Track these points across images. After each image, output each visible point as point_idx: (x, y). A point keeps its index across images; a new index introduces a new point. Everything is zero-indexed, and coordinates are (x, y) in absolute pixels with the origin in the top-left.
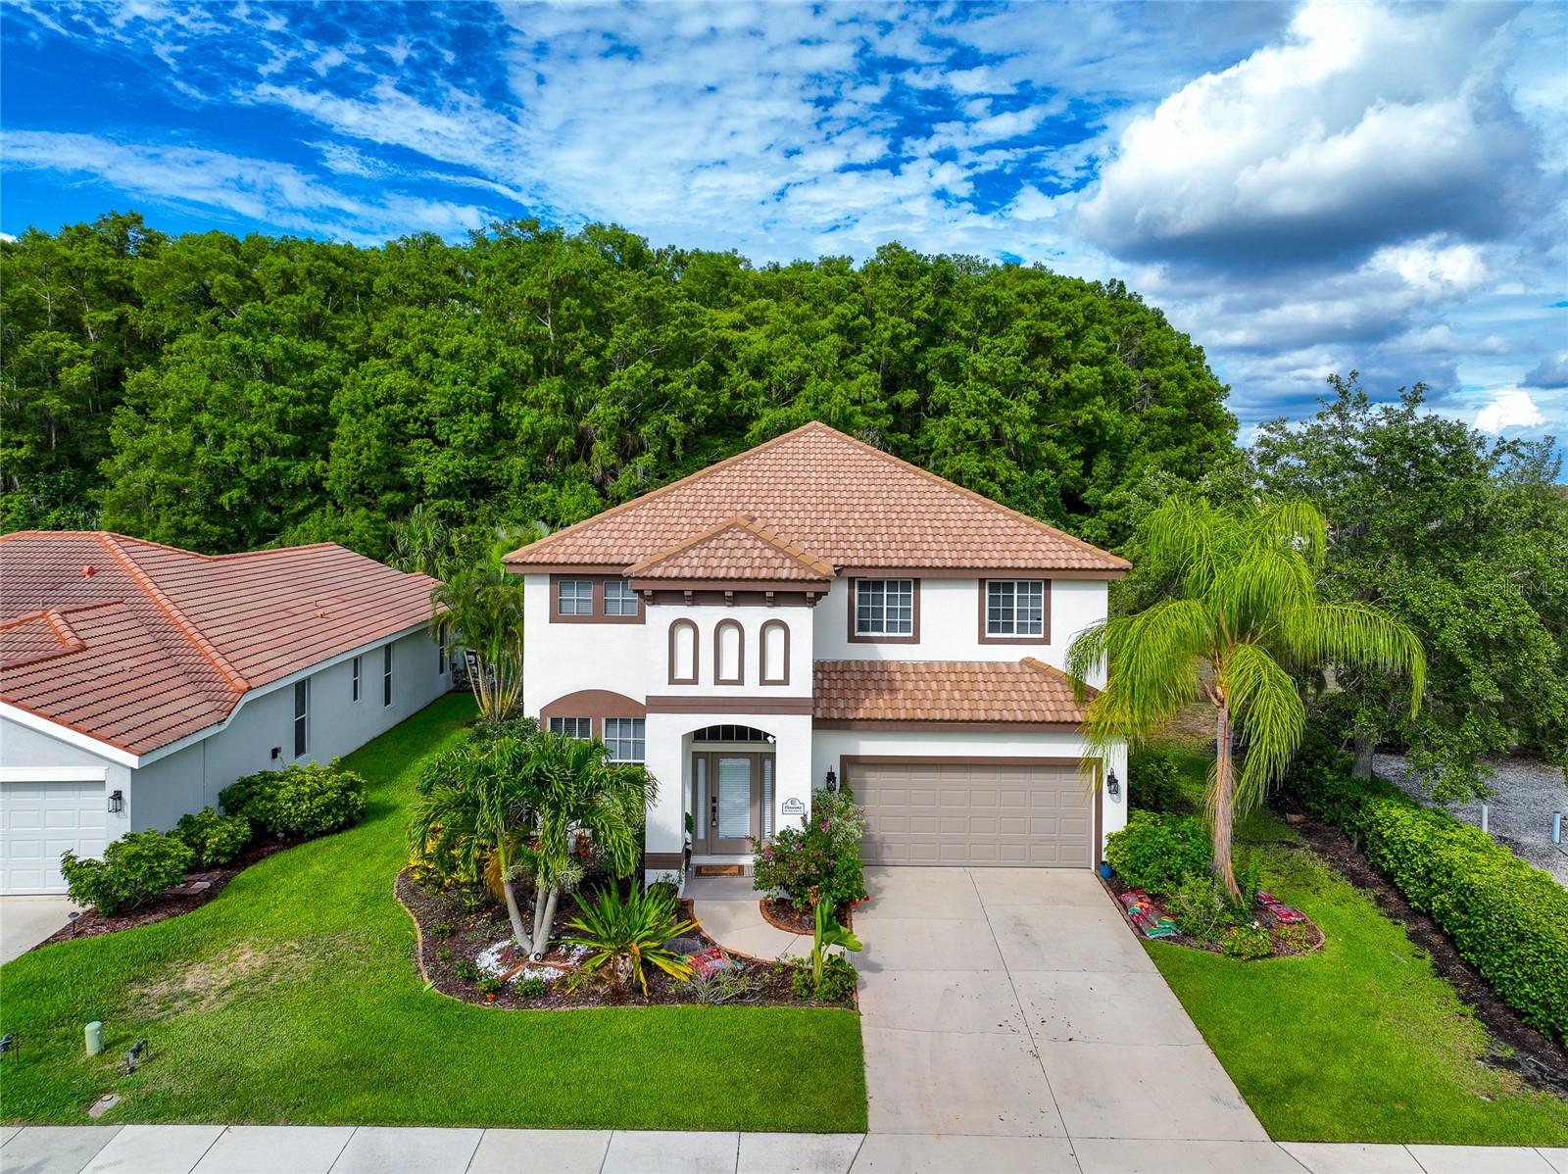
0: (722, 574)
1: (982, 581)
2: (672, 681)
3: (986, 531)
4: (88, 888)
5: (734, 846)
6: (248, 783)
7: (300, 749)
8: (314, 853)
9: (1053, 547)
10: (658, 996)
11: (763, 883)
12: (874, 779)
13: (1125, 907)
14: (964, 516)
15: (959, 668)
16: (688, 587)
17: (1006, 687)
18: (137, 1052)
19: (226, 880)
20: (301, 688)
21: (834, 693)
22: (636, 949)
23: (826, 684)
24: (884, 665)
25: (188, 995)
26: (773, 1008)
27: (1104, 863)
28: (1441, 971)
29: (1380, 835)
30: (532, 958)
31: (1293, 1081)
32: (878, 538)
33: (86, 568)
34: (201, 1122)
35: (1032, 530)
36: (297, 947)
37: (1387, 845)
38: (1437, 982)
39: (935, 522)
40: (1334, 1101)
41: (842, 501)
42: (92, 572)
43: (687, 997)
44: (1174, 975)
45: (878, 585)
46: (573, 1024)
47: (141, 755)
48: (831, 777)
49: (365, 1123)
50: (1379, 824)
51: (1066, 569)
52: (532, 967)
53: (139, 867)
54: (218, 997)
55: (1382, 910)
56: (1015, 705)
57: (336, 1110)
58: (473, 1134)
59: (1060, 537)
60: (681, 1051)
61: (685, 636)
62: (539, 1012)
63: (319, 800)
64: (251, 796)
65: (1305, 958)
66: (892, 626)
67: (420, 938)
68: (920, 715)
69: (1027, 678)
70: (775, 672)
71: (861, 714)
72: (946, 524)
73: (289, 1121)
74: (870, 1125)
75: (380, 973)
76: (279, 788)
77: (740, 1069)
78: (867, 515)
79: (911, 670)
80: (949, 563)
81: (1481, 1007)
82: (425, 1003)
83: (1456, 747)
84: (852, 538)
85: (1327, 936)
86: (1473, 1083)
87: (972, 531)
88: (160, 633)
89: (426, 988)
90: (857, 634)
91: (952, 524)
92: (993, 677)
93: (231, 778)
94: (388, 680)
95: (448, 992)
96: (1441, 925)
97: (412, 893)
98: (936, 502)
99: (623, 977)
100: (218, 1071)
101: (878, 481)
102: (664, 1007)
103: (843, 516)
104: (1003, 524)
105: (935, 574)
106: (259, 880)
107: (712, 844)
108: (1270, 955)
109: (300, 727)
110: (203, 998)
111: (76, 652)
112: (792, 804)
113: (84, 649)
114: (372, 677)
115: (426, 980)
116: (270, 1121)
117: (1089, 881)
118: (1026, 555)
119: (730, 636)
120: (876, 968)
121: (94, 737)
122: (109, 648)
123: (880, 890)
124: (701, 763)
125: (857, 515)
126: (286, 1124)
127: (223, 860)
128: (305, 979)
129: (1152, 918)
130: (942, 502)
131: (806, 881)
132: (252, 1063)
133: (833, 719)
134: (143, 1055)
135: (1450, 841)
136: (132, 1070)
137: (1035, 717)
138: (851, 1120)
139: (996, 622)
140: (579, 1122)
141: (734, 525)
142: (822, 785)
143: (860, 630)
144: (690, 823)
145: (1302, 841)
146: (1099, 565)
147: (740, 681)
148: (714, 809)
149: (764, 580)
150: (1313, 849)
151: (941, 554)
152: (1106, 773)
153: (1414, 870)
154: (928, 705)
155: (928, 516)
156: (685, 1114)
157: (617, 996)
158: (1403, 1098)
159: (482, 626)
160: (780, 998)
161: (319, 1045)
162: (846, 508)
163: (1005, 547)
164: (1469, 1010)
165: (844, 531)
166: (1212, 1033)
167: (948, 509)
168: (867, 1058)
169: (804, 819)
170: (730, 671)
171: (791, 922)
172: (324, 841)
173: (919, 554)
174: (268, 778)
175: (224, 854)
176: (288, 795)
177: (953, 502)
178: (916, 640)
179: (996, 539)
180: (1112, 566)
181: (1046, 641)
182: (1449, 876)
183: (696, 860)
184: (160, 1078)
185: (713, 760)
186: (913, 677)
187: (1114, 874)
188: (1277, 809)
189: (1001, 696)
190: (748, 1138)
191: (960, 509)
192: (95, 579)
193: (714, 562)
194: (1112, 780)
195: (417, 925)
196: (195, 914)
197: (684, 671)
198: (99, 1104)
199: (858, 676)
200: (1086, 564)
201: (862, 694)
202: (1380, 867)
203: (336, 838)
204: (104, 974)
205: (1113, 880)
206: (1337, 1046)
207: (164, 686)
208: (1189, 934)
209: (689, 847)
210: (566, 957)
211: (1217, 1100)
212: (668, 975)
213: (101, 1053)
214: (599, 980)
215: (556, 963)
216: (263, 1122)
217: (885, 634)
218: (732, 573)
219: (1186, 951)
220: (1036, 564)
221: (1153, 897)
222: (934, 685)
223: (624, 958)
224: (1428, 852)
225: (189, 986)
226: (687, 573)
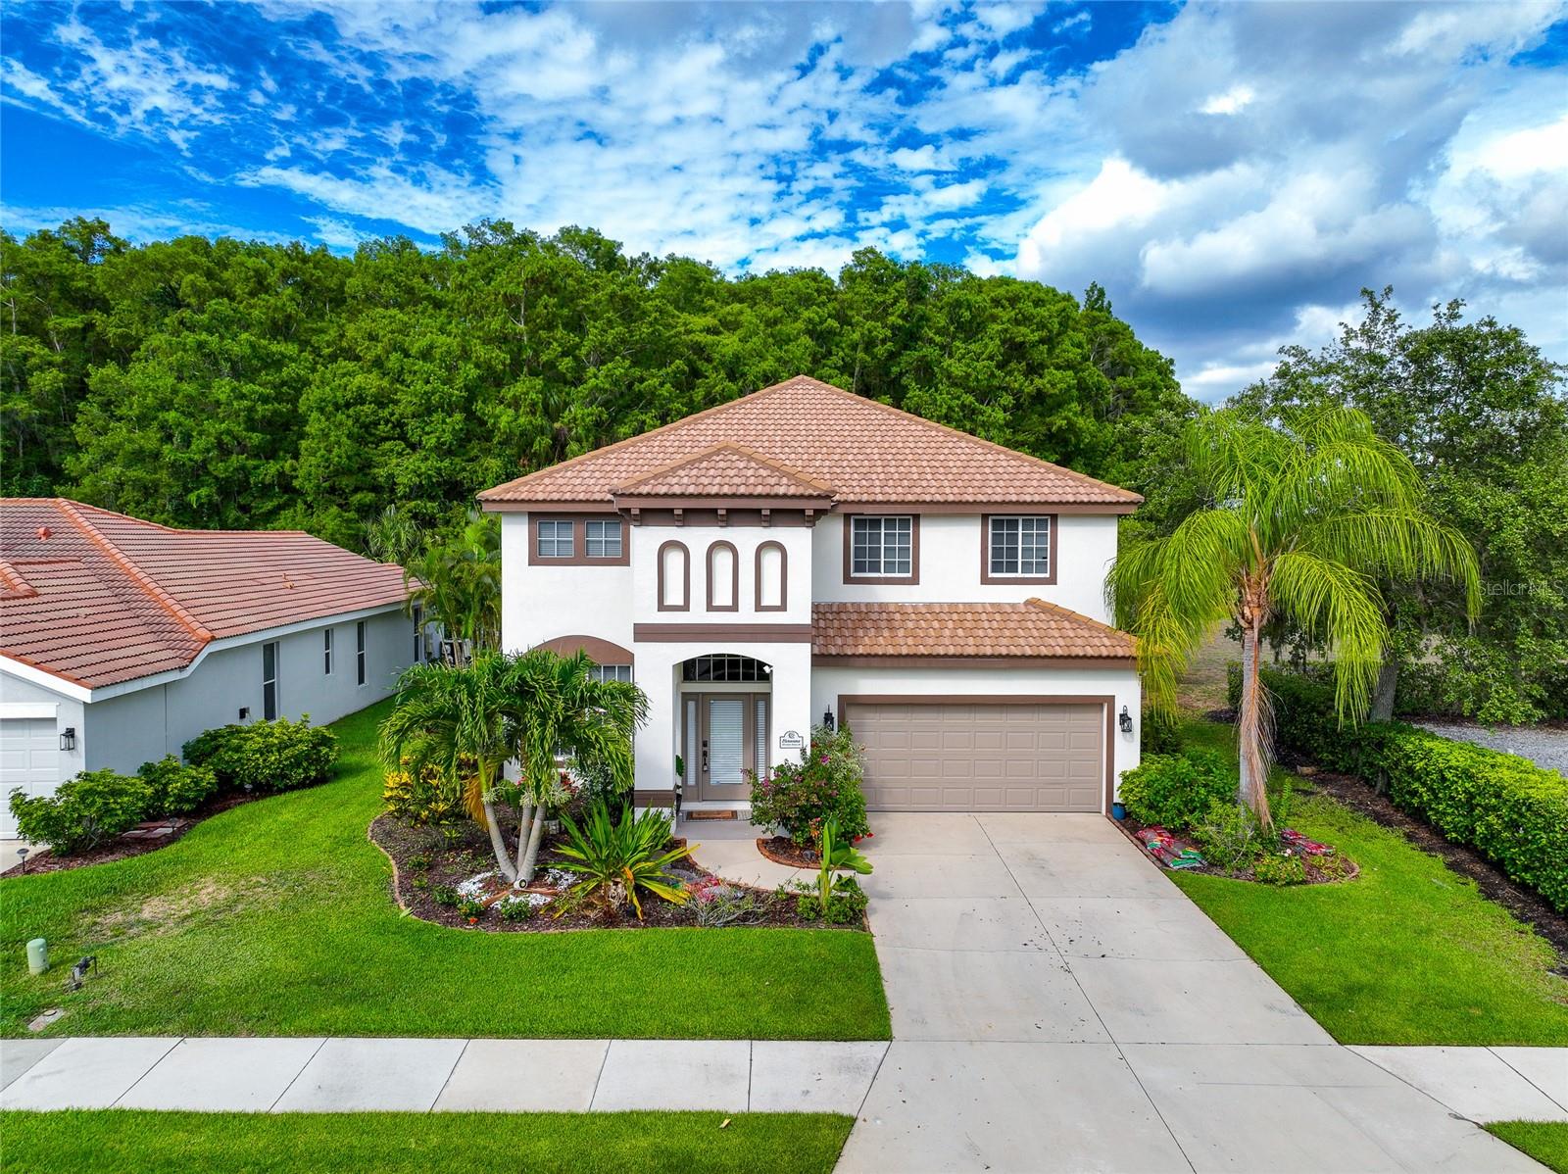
0: (714, 490)
1: (985, 517)
2: (662, 607)
3: (987, 470)
4: (38, 823)
5: (728, 792)
6: (214, 736)
7: (270, 714)
8: (284, 804)
9: (1059, 483)
10: (653, 920)
11: (760, 817)
12: (873, 721)
13: (1144, 843)
14: (963, 457)
15: (961, 608)
16: (678, 505)
17: (1012, 625)
18: (84, 967)
19: (190, 827)
20: (270, 649)
21: (831, 632)
22: (629, 874)
23: (822, 624)
24: (883, 608)
25: (145, 923)
26: (776, 930)
27: (1116, 804)
28: (1489, 894)
29: (1410, 771)
30: (516, 885)
31: (1353, 990)
32: (874, 476)
33: (42, 530)
34: (153, 1034)
35: (1036, 469)
36: (263, 881)
37: (1419, 779)
38: (1488, 904)
39: (933, 463)
40: (1402, 1007)
41: (834, 445)
42: (47, 534)
43: (686, 918)
44: (1205, 901)
45: (875, 523)
46: (563, 945)
47: (95, 688)
48: (828, 717)
49: (336, 1034)
50: (1410, 758)
51: (1075, 502)
52: (516, 893)
53: (93, 802)
54: (177, 924)
55: (1413, 845)
56: (1022, 641)
57: (305, 1022)
58: (458, 1044)
59: (1066, 474)
60: (682, 967)
61: (674, 560)
62: (524, 935)
63: (288, 752)
64: (217, 748)
65: (1344, 884)
66: (889, 567)
67: (396, 872)
68: (922, 650)
69: (1034, 617)
70: (771, 597)
71: (861, 650)
72: (945, 464)
73: (251, 1033)
74: (894, 1033)
75: (353, 903)
76: (246, 740)
77: (747, 982)
78: (860, 457)
79: (910, 610)
80: (951, 498)
81: (1540, 925)
82: (402, 928)
83: (1503, 667)
84: (847, 477)
85: (1361, 867)
86: (1549, 991)
87: (972, 470)
88: (121, 589)
89: (402, 915)
90: (853, 575)
91: (951, 464)
92: (998, 617)
93: (195, 733)
94: (361, 658)
95: (427, 918)
96: (1485, 852)
97: (387, 837)
98: (933, 444)
99: (615, 903)
100: (174, 987)
101: (872, 427)
102: (661, 929)
103: (836, 457)
104: (1004, 464)
105: (935, 509)
106: (224, 826)
107: (703, 791)
108: (1304, 882)
109: (269, 693)
110: (160, 925)
111: (27, 597)
112: (790, 738)
113: (35, 595)
114: (345, 647)
115: (403, 908)
116: (231, 1033)
117: (1101, 824)
118: (1031, 490)
119: (723, 560)
120: (884, 896)
121: (42, 669)
122: (63, 597)
123: (883, 831)
124: (691, 705)
125: (850, 457)
126: (249, 1036)
127: (186, 807)
128: (271, 908)
129: (1175, 849)
130: (939, 444)
131: (806, 814)
132: (211, 980)
133: (831, 655)
134: (90, 974)
135: (1493, 766)
136: (79, 986)
137: (1044, 651)
138: (873, 1028)
139: (999, 562)
140: (573, 1031)
141: (725, 448)
142: (820, 723)
143: (856, 571)
144: (680, 766)
145: (1316, 788)
146: (1108, 498)
147: (734, 608)
148: (705, 754)
149: (760, 496)
150: (1331, 795)
151: (941, 490)
152: (1118, 711)
153: (1453, 798)
154: (931, 641)
155: (926, 457)
156: (690, 1024)
157: (610, 919)
158: (1477, 1004)
159: (457, 600)
160: (784, 922)
161: (285, 965)
162: (839, 450)
163: (1008, 483)
164: (1529, 927)
165: (838, 471)
166: (1255, 949)
167: (946, 451)
168: (883, 974)
169: (803, 751)
170: (723, 597)
171: (791, 857)
172: (295, 794)
173: (919, 490)
174: (234, 731)
175: (188, 801)
176: (256, 747)
177: (950, 445)
178: (915, 580)
179: (998, 476)
180: (1122, 499)
181: (1053, 580)
182: (1498, 796)
183: (686, 806)
184: (109, 994)
185: (703, 701)
186: (913, 616)
187: (1127, 815)
188: (1286, 764)
189: (1007, 633)
190: (761, 1047)
191: (959, 451)
192: (50, 541)
193: (706, 481)
194: (1125, 718)
195: (393, 862)
196: (158, 853)
197: (674, 597)
198: (40, 1019)
199: (855, 616)
200: (1094, 498)
201: (861, 633)
202: (1410, 804)
203: (308, 792)
204: (55, 904)
205: (1126, 818)
206: (1397, 960)
207: (122, 633)
208: (1215, 864)
209: (679, 791)
210: (554, 884)
211: (1271, 1008)
212: (663, 900)
213: (44, 973)
214: (590, 906)
215: (544, 890)
216: (222, 1034)
217: (882, 575)
218: (726, 490)
219: (1217, 880)
220: (1043, 498)
221: (1173, 833)
222: (936, 624)
223: (616, 884)
224: (1471, 777)
225: (146, 915)
226: (677, 490)
